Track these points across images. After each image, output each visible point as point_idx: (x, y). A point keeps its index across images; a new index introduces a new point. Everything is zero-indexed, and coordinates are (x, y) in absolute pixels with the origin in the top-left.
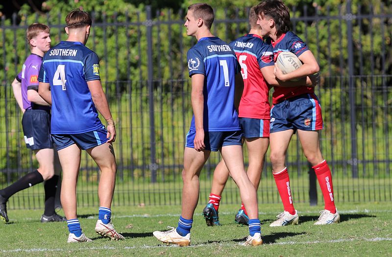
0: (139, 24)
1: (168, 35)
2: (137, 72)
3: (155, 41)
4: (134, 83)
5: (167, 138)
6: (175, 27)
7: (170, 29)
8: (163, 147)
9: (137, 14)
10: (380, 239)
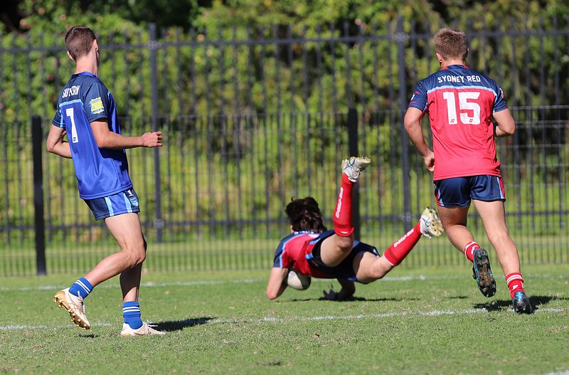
0: (141, 46)
1: (177, 60)
2: (138, 106)
3: (160, 67)
4: (135, 119)
5: (176, 187)
6: (186, 50)
7: (179, 53)
8: (170, 199)
9: (138, 34)
10: (439, 313)
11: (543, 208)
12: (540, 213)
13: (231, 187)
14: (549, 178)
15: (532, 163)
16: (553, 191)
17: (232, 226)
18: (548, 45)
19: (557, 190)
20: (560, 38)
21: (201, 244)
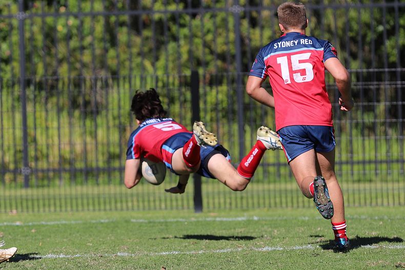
0: (10, 17)
1: (42, 28)
2: (8, 68)
3: (28, 35)
4: (5, 80)
5: (41, 139)
6: (49, 20)
7: (44, 22)
8: (36, 150)
9: (8, 6)
10: (270, 249)
11: (361, 158)
12: (358, 163)
13: (88, 139)
14: (366, 132)
15: (352, 119)
16: (369, 143)
17: (89, 173)
18: (366, 17)
19: (372, 143)
20: (376, 10)
21: (63, 188)
